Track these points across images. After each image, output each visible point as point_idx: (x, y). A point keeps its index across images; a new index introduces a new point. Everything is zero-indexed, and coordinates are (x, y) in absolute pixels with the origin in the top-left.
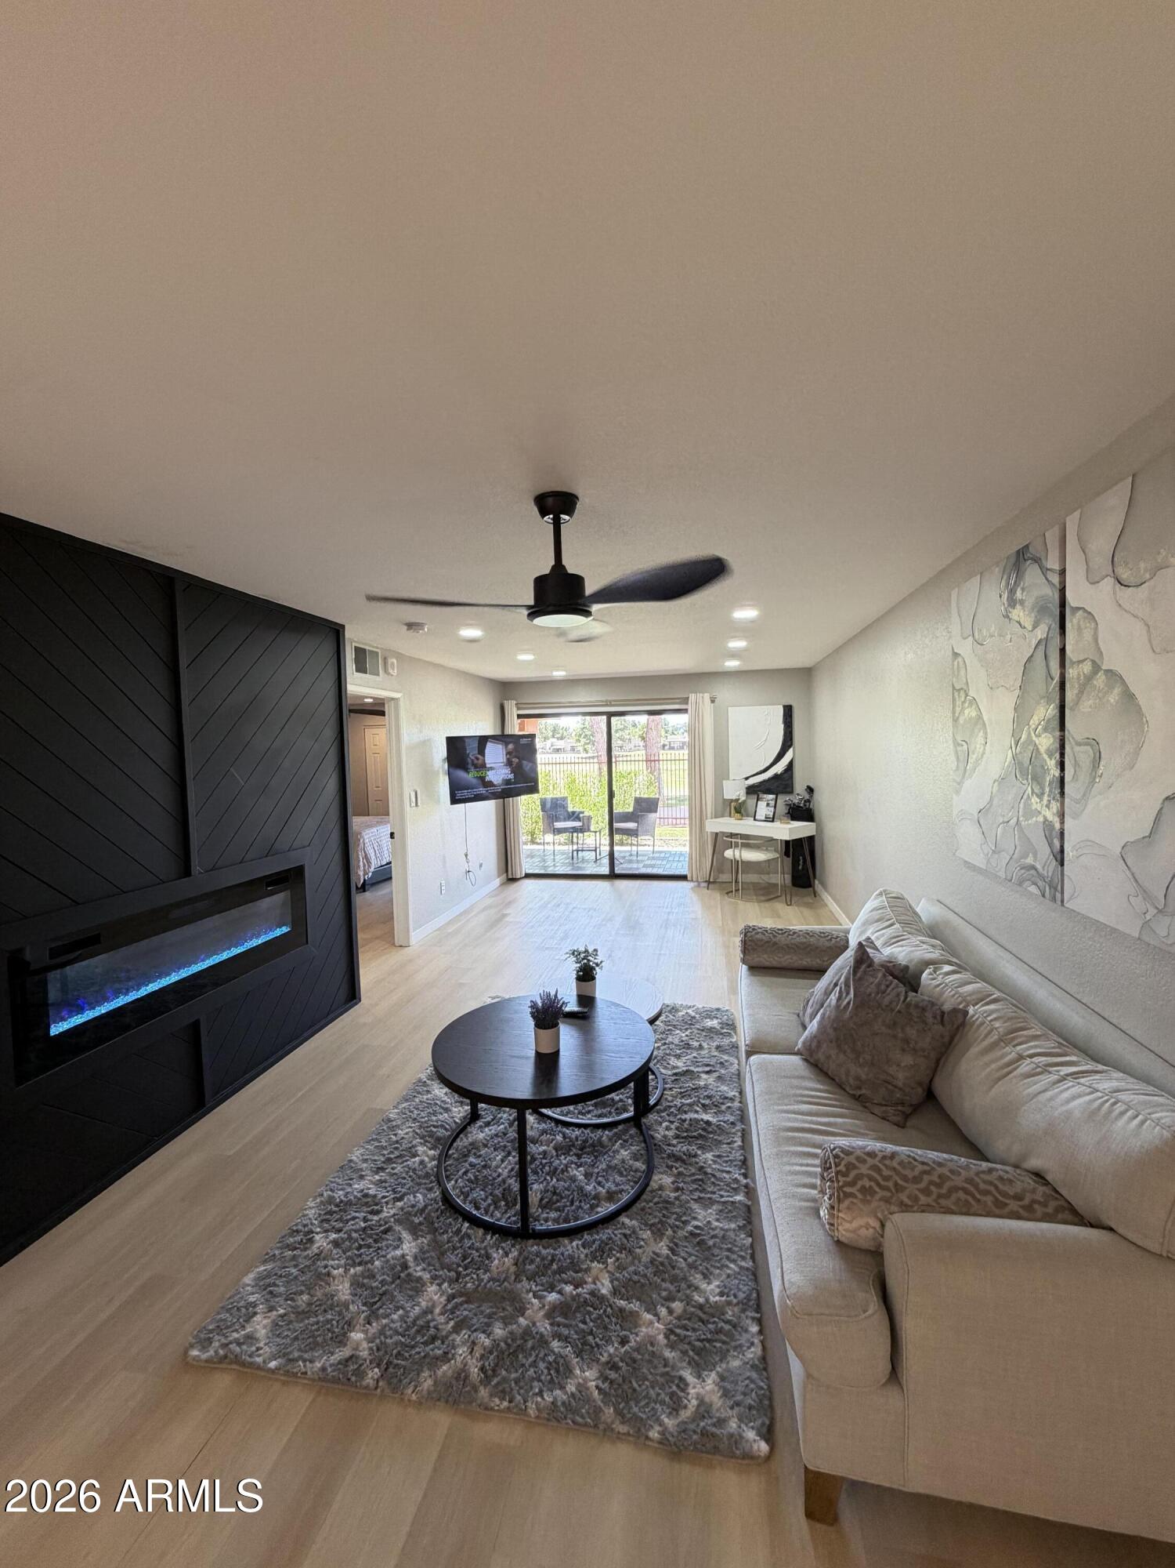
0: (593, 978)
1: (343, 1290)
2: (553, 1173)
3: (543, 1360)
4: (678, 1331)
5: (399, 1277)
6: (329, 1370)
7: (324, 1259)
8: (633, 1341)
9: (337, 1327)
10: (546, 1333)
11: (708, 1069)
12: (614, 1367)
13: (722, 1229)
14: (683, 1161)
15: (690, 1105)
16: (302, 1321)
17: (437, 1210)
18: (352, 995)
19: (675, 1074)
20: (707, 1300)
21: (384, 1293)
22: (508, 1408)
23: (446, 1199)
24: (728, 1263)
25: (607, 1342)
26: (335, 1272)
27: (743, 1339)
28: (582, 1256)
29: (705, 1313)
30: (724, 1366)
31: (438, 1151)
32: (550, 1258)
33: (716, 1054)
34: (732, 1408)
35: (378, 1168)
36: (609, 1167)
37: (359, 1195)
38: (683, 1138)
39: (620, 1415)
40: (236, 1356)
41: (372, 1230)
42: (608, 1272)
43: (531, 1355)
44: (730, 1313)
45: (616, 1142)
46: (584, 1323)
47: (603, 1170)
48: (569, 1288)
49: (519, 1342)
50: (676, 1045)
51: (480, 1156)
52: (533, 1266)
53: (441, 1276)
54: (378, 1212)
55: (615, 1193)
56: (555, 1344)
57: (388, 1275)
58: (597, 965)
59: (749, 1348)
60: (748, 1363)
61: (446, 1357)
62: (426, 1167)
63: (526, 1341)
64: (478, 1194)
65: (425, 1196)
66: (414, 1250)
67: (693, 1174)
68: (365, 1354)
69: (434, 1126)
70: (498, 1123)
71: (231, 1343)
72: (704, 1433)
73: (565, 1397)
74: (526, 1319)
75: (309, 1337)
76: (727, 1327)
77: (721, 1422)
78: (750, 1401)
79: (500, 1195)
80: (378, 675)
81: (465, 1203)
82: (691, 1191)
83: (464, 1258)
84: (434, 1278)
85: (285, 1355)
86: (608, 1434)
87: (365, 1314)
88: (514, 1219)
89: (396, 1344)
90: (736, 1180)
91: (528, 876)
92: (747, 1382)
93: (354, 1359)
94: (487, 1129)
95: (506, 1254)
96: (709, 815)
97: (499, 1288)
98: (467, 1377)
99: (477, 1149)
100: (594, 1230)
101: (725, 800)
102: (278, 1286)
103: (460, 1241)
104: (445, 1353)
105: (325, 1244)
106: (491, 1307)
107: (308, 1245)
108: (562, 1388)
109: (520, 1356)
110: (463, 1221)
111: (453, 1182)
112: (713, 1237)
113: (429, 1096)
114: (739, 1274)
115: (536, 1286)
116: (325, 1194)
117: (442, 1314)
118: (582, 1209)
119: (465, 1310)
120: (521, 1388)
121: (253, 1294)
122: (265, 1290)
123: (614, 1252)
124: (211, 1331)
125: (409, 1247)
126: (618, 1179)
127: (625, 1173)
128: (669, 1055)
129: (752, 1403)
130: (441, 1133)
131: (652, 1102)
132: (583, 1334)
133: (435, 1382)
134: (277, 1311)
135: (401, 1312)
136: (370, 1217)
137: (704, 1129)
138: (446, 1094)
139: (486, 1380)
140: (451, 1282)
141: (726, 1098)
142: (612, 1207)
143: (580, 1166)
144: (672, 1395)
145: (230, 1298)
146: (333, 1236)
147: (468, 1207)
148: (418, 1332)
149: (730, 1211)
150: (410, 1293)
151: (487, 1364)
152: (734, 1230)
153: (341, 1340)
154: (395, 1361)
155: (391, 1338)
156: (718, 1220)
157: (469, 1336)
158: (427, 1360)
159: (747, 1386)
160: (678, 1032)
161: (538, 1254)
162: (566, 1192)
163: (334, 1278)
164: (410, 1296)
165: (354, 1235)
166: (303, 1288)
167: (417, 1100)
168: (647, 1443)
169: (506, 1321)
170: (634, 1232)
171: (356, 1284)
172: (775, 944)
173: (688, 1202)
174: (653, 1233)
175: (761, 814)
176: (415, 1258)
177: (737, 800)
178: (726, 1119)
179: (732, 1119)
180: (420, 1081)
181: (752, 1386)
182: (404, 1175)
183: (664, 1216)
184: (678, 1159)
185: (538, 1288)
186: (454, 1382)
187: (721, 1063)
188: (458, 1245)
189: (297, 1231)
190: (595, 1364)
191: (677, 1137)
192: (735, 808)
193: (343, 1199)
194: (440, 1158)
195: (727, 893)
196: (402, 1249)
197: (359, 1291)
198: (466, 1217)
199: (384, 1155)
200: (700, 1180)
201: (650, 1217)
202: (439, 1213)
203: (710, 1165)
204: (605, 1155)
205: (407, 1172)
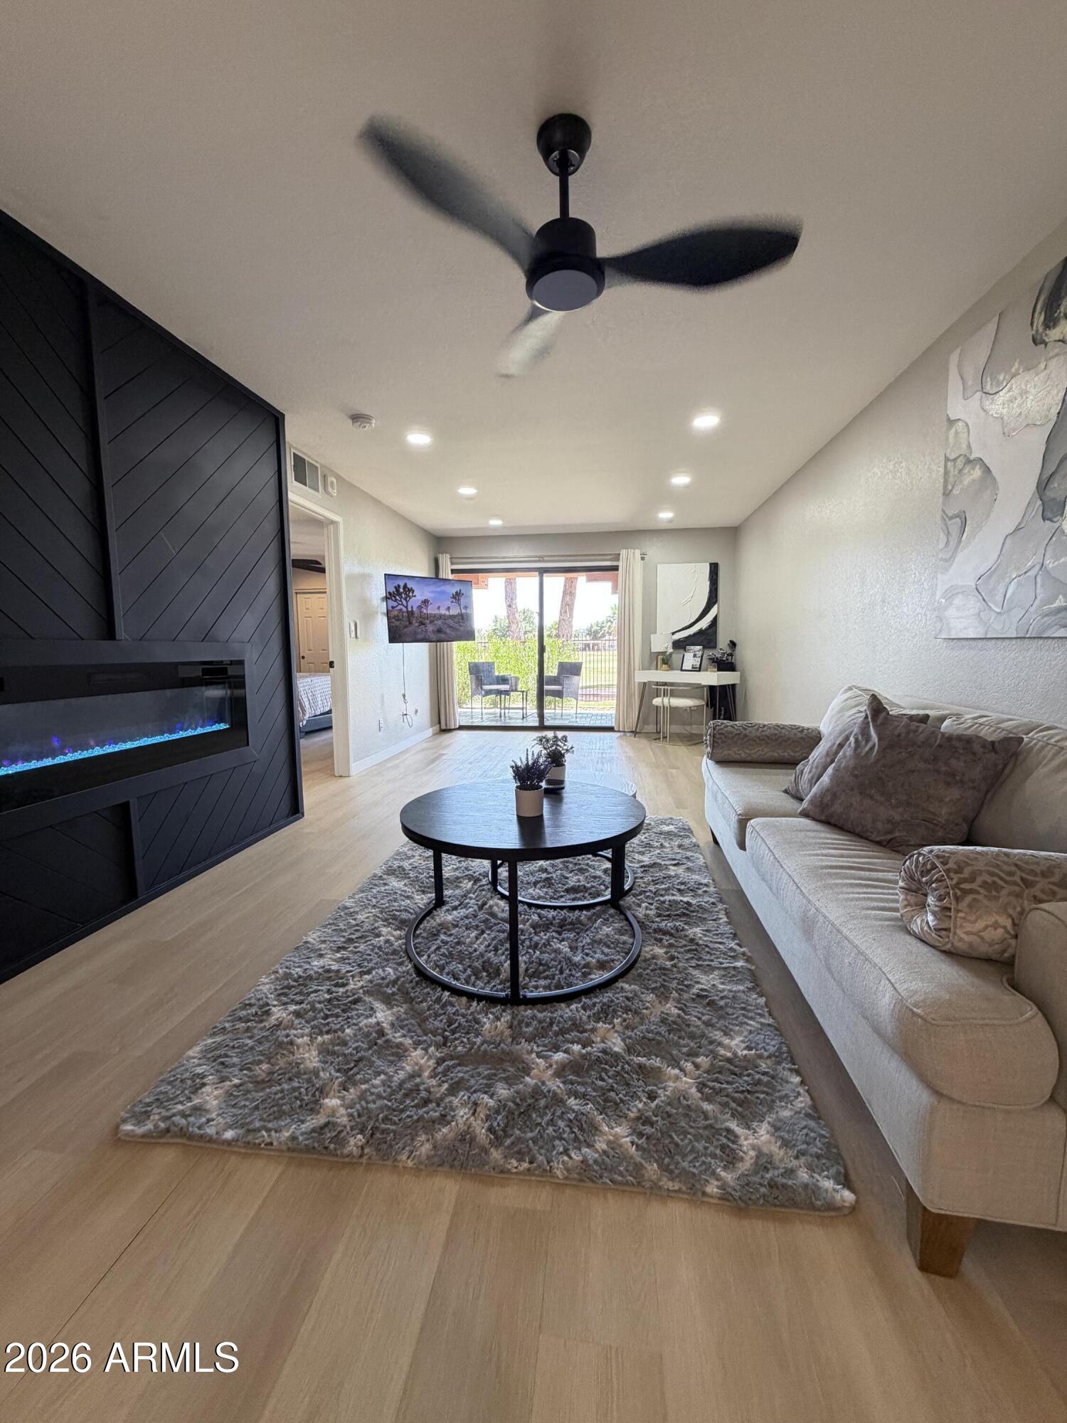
0: (563, 764)
1: (311, 1058)
2: (535, 946)
3: (561, 1117)
4: (711, 1084)
5: (376, 1044)
6: (301, 1138)
7: (285, 1029)
8: (662, 1096)
9: (307, 1095)
10: (559, 1091)
11: (675, 862)
12: (647, 1122)
13: (730, 991)
14: (671, 935)
15: (667, 890)
16: (263, 1089)
17: (412, 981)
18: (296, 809)
19: (643, 866)
20: (735, 1054)
21: (360, 1060)
22: (529, 1170)
23: (419, 971)
24: (746, 1020)
25: (632, 1097)
26: (300, 1041)
27: (786, 1090)
28: (584, 1018)
29: (736, 1067)
30: (774, 1116)
31: (403, 933)
32: (548, 1020)
33: (679, 851)
34: (797, 1157)
35: (339, 947)
36: (594, 941)
37: (320, 970)
38: (665, 916)
39: (666, 1171)
40: (182, 1129)
41: (339, 1001)
42: (616, 1031)
43: (546, 1114)
44: (764, 1066)
45: (596, 920)
46: (602, 1080)
47: (588, 944)
48: (576, 1048)
49: (529, 1101)
50: (638, 845)
51: (451, 935)
52: (530, 1029)
53: (425, 1041)
54: (343, 985)
55: (607, 962)
56: (572, 1102)
57: (362, 1042)
58: (567, 751)
59: (796, 1097)
60: (800, 1113)
61: (444, 1119)
62: (392, 945)
63: (537, 1100)
64: (456, 966)
65: (395, 969)
66: (390, 1018)
67: (685, 946)
68: (345, 1120)
69: (396, 910)
70: (466, 907)
71: (174, 1115)
72: (772, 1185)
73: (596, 1155)
74: (532, 1078)
75: (273, 1106)
76: (765, 1079)
77: (790, 1172)
78: (815, 1150)
79: (480, 967)
80: (317, 490)
81: (441, 975)
82: (687, 960)
83: (450, 1023)
84: (417, 1044)
85: (242, 1126)
86: (655, 1192)
87: (340, 1080)
88: (500, 987)
89: (382, 1109)
90: (731, 949)
92: (805, 1131)
93: (330, 1126)
94: (455, 912)
95: (498, 1019)
97: (495, 1050)
98: (473, 1139)
99: (448, 929)
100: (592, 995)
102: (231, 1057)
103: (442, 1008)
104: (442, 1115)
105: (284, 1015)
106: (490, 1069)
107: (265, 1017)
108: (590, 1146)
109: (534, 1116)
110: (443, 990)
111: (425, 957)
112: (722, 998)
113: (387, 887)
114: (761, 1030)
115: (538, 1046)
116: (280, 971)
117: (431, 1077)
118: (574, 976)
119: (459, 1072)
120: (541, 1147)
121: (200, 1065)
122: (215, 1061)
123: (620, 1013)
124: (148, 1105)
125: (383, 1015)
126: (606, 950)
127: (612, 946)
128: (633, 851)
129: (820, 1152)
130: (405, 916)
131: (626, 887)
132: (604, 1092)
133: (435, 1147)
134: (231, 1081)
135: (383, 1077)
136: (334, 989)
137: (687, 909)
138: (405, 885)
139: (497, 1141)
140: (438, 1046)
141: (702, 884)
142: (607, 975)
143: (563, 940)
144: (723, 1147)
145: (170, 1071)
146: (293, 1008)
147: (445, 978)
148: (406, 1095)
149: (734, 976)
150: (391, 1058)
151: (495, 1124)
152: (744, 992)
153: (313, 1107)
154: (383, 1126)
155: (375, 1103)
156: (723, 983)
157: (469, 1098)
158: (421, 1124)
159: (807, 1135)
161: (534, 1017)
162: (553, 963)
163: (298, 1049)
164: (392, 1062)
165: (318, 1006)
166: (262, 1058)
167: (374, 891)
168: (706, 1199)
169: (509, 1081)
170: (636, 995)
171: (325, 1051)
173: (686, 969)
174: (657, 996)
175: (688, 665)
176: (392, 1025)
177: (664, 653)
178: (706, 900)
179: (713, 900)
180: (375, 875)
181: (812, 1135)
182: (368, 952)
183: (664, 980)
185: (541, 1049)
186: (457, 1144)
187: (687, 858)
188: (440, 1012)
189: (250, 1005)
190: (623, 1119)
191: (659, 915)
192: (663, 659)
193: (302, 975)
194: (407, 937)
195: (655, 739)
196: (376, 1017)
197: (330, 1058)
198: (445, 987)
199: (344, 937)
200: (694, 950)
201: (650, 982)
202: (414, 984)
203: (700, 938)
204: (586, 931)
205: (372, 950)
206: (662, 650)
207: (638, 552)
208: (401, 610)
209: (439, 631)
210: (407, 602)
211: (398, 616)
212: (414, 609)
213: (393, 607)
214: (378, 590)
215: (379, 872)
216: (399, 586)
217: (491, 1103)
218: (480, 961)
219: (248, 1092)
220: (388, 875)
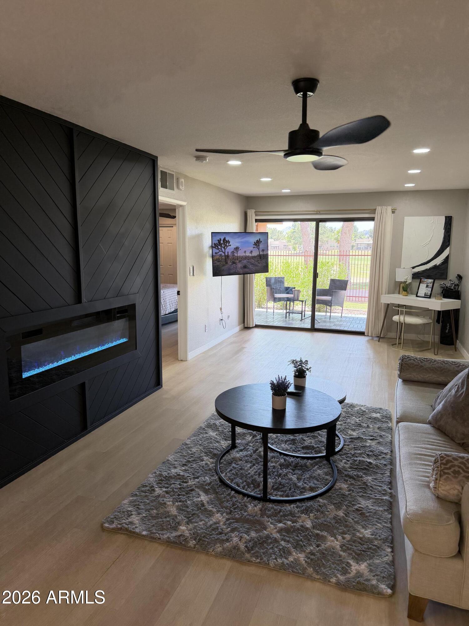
0: (305, 377)
1: (173, 511)
2: (280, 475)
3: (277, 547)
4: (347, 546)
5: (201, 509)
6: (171, 538)
7: (162, 498)
8: (323, 546)
9: (172, 524)
10: (277, 538)
11: (372, 438)
13: (374, 509)
14: (354, 479)
15: (360, 454)
16: (155, 519)
17: (217, 485)
18: (158, 383)
19: (351, 438)
20: (364, 536)
21: (194, 514)
22: (260, 562)
23: (221, 481)
24: (377, 523)
25: (309, 545)
26: (168, 503)
27: (382, 553)
28: (296, 511)
29: (362, 541)
30: (371, 561)
31: (214, 461)
32: (279, 510)
33: (377, 431)
34: (374, 576)
35: (183, 464)
36: (311, 477)
37: (175, 474)
38: (354, 468)
39: (316, 572)
40: (126, 528)
41: (184, 489)
42: (310, 519)
43: (270, 545)
44: (376, 542)
45: (315, 466)
46: (298, 537)
47: (308, 478)
48: (289, 523)
49: (264, 539)
50: (353, 424)
51: (238, 464)
52: (270, 512)
53: (222, 511)
54: (186, 482)
55: (314, 488)
56: (283, 543)
57: (195, 507)
58: (308, 369)
59: (385, 557)
60: (384, 562)
62: (209, 466)
63: (267, 540)
64: (239, 480)
65: (210, 478)
66: (207, 499)
67: (360, 485)
68: (188, 535)
69: (212, 448)
70: (247, 450)
71: (123, 523)
72: (359, 583)
73: (288, 562)
74: (267, 532)
75: (159, 526)
76: (374, 548)
77: (368, 580)
78: (383, 575)
79: (251, 482)
80: (174, 190)
81: (231, 483)
82: (358, 492)
83: (233, 505)
84: (218, 512)
85: (149, 531)
86: (310, 578)
87: (186, 520)
88: (258, 492)
89: (202, 533)
90: (385, 490)
91: (257, 326)
92: (383, 568)
93: (182, 536)
94: (241, 453)
95: (255, 506)
96: (384, 292)
97: (252, 519)
98: (239, 549)
99: (236, 461)
100: (303, 502)
101: (396, 282)
102: (141, 506)
103: (231, 498)
104: (227, 539)
105: (161, 492)
106: (249, 525)
107: (152, 492)
108: (287, 559)
109: (265, 545)
110: (232, 490)
111: (224, 474)
112: (369, 512)
113: (207, 435)
114: (382, 528)
115: (272, 520)
116: (157, 472)
117: (223, 525)
118: (296, 492)
119: (236, 525)
120: (266, 556)
121: (129, 507)
122: (135, 506)
123: (314, 512)
124: (112, 518)
125: (204, 498)
126: (316, 482)
127: (320, 480)
128: (348, 428)
130: (216, 452)
131: (337, 450)
132: (297, 541)
133: (223, 549)
134: (142, 515)
135: (203, 522)
136: (182, 483)
137: (368, 466)
138: (216, 434)
139: (248, 551)
140: (227, 514)
141: (383, 453)
142: (313, 494)
143: (295, 474)
145: (118, 508)
146: (164, 489)
147: (233, 485)
148: (213, 530)
149: (380, 503)
150: (207, 515)
151: (248, 545)
152: (382, 511)
153: (175, 529)
154: (203, 539)
155: (200, 531)
156: (372, 506)
157: (239, 534)
158: (218, 541)
159: (383, 570)
160: (354, 418)
161: (272, 508)
162: (287, 485)
163: (168, 506)
164: (207, 517)
165: (175, 490)
166: (153, 508)
167: (200, 436)
168: (329, 583)
169: (257, 531)
170: (324, 505)
171: (179, 509)
172: (422, 366)
173: (355, 496)
174: (335, 507)
175: (422, 292)
176: (208, 502)
177: (405, 282)
178: (381, 462)
179: (385, 463)
180: (201, 427)
181: (386, 570)
182: (197, 468)
183: (342, 500)
184: (351, 477)
185: (273, 521)
186: (232, 550)
187: (381, 436)
188: (230, 500)
189: (146, 486)
190: (303, 552)
191: (351, 468)
192: (403, 288)
193: (167, 475)
194: (216, 463)
195: (393, 345)
196: (201, 498)
197: (182, 512)
198: (233, 489)
199: (186, 459)
200: (363, 488)
201: (334, 500)
202: (218, 486)
203: (370, 482)
204: (308, 471)
205: (199, 467)
206: (403, 280)
207: (389, 209)
208: (221, 255)
209: (245, 267)
210: (225, 249)
211: (219, 259)
212: (229, 254)
213: (216, 253)
214: (208, 242)
215: (203, 426)
216: (220, 239)
217: (248, 538)
218: (251, 479)
219: (150, 519)
220: (208, 428)
